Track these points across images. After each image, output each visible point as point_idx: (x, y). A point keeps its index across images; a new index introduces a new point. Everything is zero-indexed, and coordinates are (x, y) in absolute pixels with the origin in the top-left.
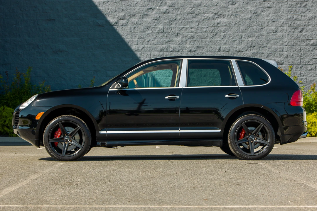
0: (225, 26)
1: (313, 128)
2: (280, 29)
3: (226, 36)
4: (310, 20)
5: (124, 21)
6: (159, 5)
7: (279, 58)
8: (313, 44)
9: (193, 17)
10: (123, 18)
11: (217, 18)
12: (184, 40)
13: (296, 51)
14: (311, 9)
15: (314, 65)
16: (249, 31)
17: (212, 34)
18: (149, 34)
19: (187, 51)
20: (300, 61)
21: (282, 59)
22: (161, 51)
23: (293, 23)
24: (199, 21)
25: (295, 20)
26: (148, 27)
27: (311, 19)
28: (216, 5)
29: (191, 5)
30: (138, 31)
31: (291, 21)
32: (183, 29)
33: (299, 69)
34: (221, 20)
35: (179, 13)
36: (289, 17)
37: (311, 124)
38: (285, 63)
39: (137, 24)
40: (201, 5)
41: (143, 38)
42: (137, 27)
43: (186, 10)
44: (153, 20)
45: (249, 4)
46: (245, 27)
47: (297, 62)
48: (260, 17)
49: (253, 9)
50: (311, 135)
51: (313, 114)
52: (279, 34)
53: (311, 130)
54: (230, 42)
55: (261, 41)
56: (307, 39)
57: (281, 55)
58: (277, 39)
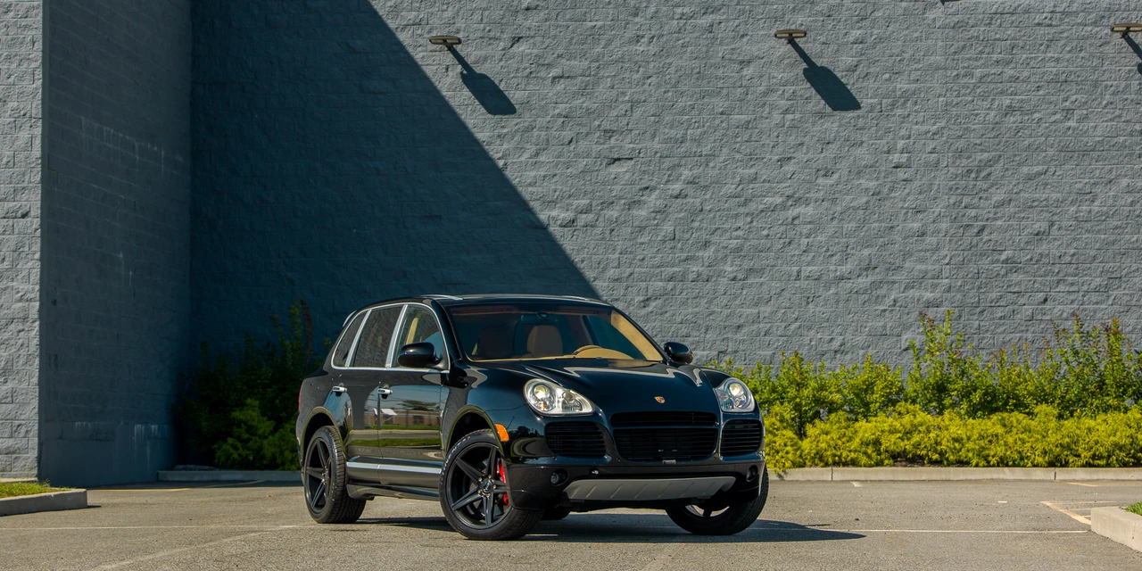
0: (810, 223)
1: (992, 447)
2: (932, 227)
3: (812, 246)
4: (998, 207)
5: (591, 217)
6: (663, 181)
7: (932, 292)
8: (1006, 262)
9: (739, 206)
10: (587, 211)
11: (791, 206)
12: (720, 255)
13: (969, 276)
14: (1002, 182)
15: (1010, 308)
16: (863, 234)
17: (782, 241)
18: (642, 244)
19: (726, 279)
20: (979, 300)
21: (937, 294)
22: (669, 281)
23: (961, 214)
24: (753, 214)
25: (965, 207)
26: (642, 229)
27: (1002, 204)
28: (790, 178)
29: (734, 178)
30: (620, 238)
31: (956, 211)
32: (719, 232)
33: (975, 317)
34: (800, 210)
35: (708, 197)
36: (952, 201)
37: (989, 438)
38: (944, 303)
39: (616, 222)
40: (756, 178)
41: (631, 253)
42: (617, 228)
43: (724, 190)
44: (653, 212)
45: (862, 174)
46: (853, 225)
47: (972, 301)
48: (888, 203)
49: (872, 184)
50: (989, 462)
51: (995, 417)
52: (930, 240)
53: (987, 452)
54: (821, 258)
55: (891, 254)
56: (994, 250)
57: (934, 286)
58: (926, 251)
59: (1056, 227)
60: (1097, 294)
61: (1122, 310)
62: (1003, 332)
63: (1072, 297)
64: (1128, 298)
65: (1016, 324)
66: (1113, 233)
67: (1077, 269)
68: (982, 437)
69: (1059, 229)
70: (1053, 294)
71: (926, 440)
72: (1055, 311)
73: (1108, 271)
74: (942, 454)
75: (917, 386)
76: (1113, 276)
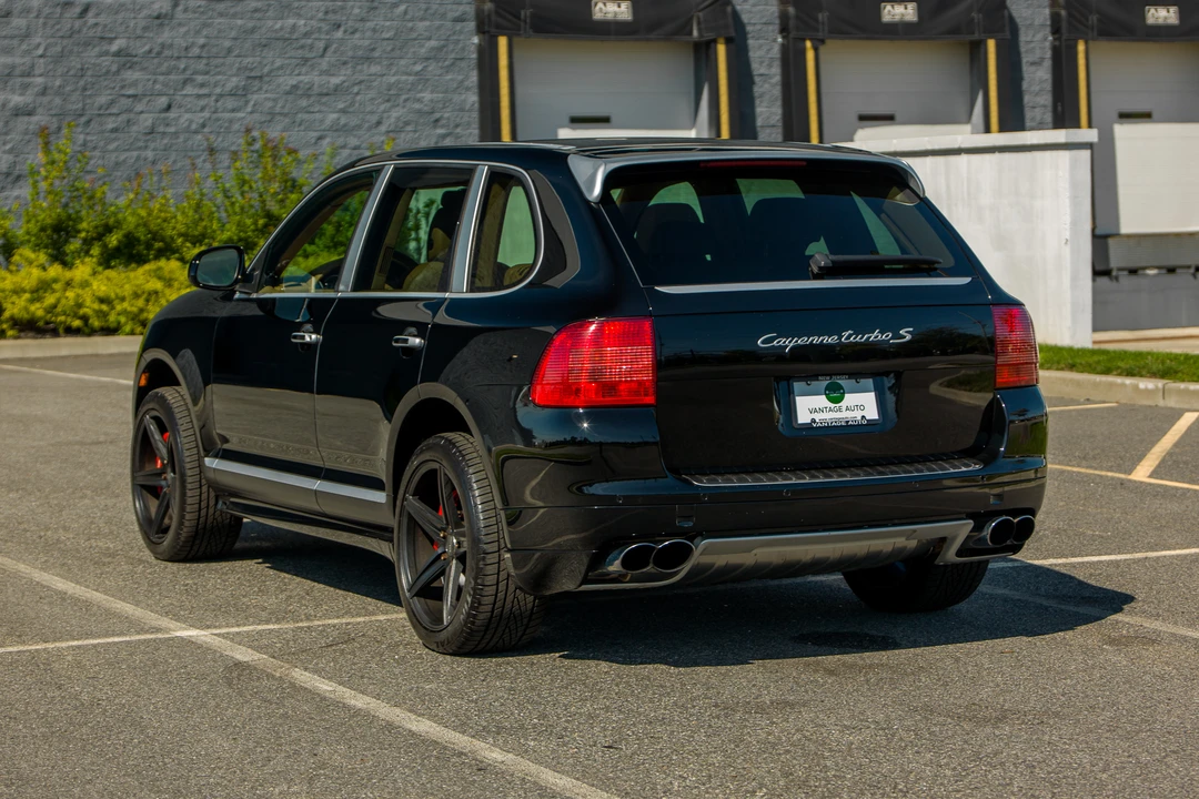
7: (21, 95)
8: (118, 54)
13: (72, 73)
15: (124, 117)
20: (84, 105)
21: (28, 98)
33: (80, 129)
47: (75, 107)
51: (147, 267)
52: (18, 22)
56: (102, 38)
57: (25, 87)
58: (12, 37)
59: (180, 8)
60: (233, 98)
61: (263, 119)
62: (116, 150)
63: (202, 102)
64: (270, 104)
65: (131, 140)
66: (252, 18)
67: (207, 64)
68: (136, 296)
69: (186, 10)
70: (178, 97)
71: (63, 301)
72: (182, 120)
73: (246, 68)
74: (85, 318)
75: (34, 228)
76: (253, 74)
